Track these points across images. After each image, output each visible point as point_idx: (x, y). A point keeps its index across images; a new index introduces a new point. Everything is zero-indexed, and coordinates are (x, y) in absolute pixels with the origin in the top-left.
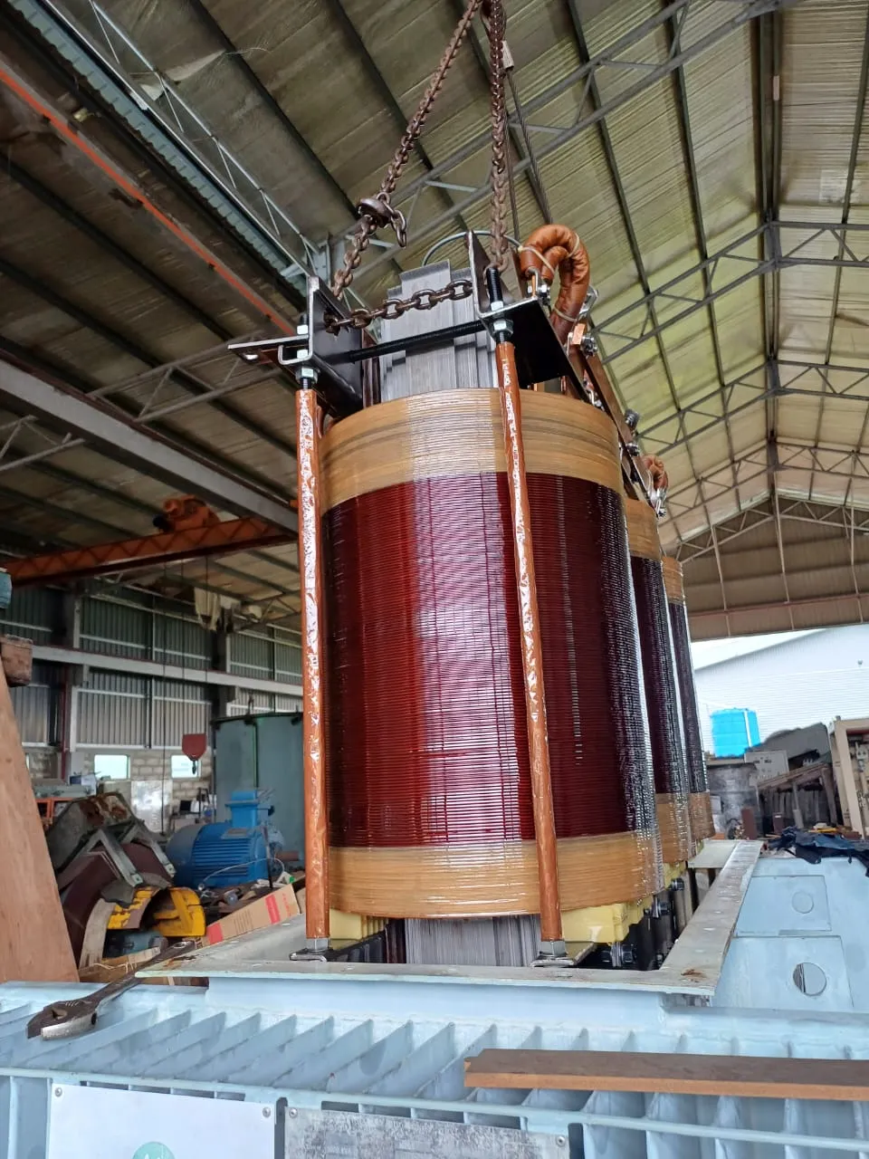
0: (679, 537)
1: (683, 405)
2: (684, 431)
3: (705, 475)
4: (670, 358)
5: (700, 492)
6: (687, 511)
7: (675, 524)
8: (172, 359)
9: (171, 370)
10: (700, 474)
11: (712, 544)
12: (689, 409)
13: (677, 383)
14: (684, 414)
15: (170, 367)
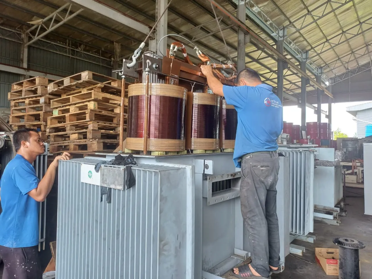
0: (358, 64)
1: (362, 21)
2: (362, 29)
3: (369, 43)
4: (357, 6)
5: (367, 49)
6: (361, 56)
7: (357, 60)
8: (201, 24)
9: (200, 27)
10: (367, 43)
11: (370, 67)
12: (364, 22)
13: (360, 14)
14: (362, 24)
15: (200, 26)
